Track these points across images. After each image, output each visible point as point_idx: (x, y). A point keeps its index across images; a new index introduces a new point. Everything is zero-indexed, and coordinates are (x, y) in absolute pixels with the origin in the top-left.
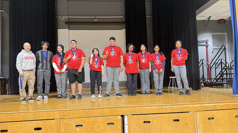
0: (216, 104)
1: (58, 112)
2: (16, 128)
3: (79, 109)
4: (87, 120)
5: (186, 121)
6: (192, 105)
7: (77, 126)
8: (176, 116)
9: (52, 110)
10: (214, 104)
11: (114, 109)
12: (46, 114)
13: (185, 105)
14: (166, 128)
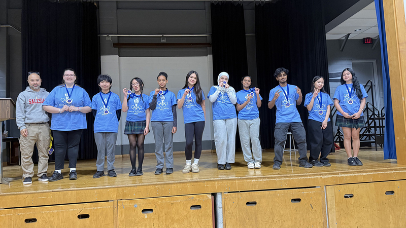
0: (356, 174)
1: (115, 189)
2: (49, 215)
3: (147, 184)
4: (160, 201)
5: (311, 202)
6: (320, 177)
7: (144, 211)
8: (295, 194)
9: (104, 187)
10: (353, 175)
11: (202, 183)
12: (96, 194)
13: (310, 175)
14: (281, 212)
